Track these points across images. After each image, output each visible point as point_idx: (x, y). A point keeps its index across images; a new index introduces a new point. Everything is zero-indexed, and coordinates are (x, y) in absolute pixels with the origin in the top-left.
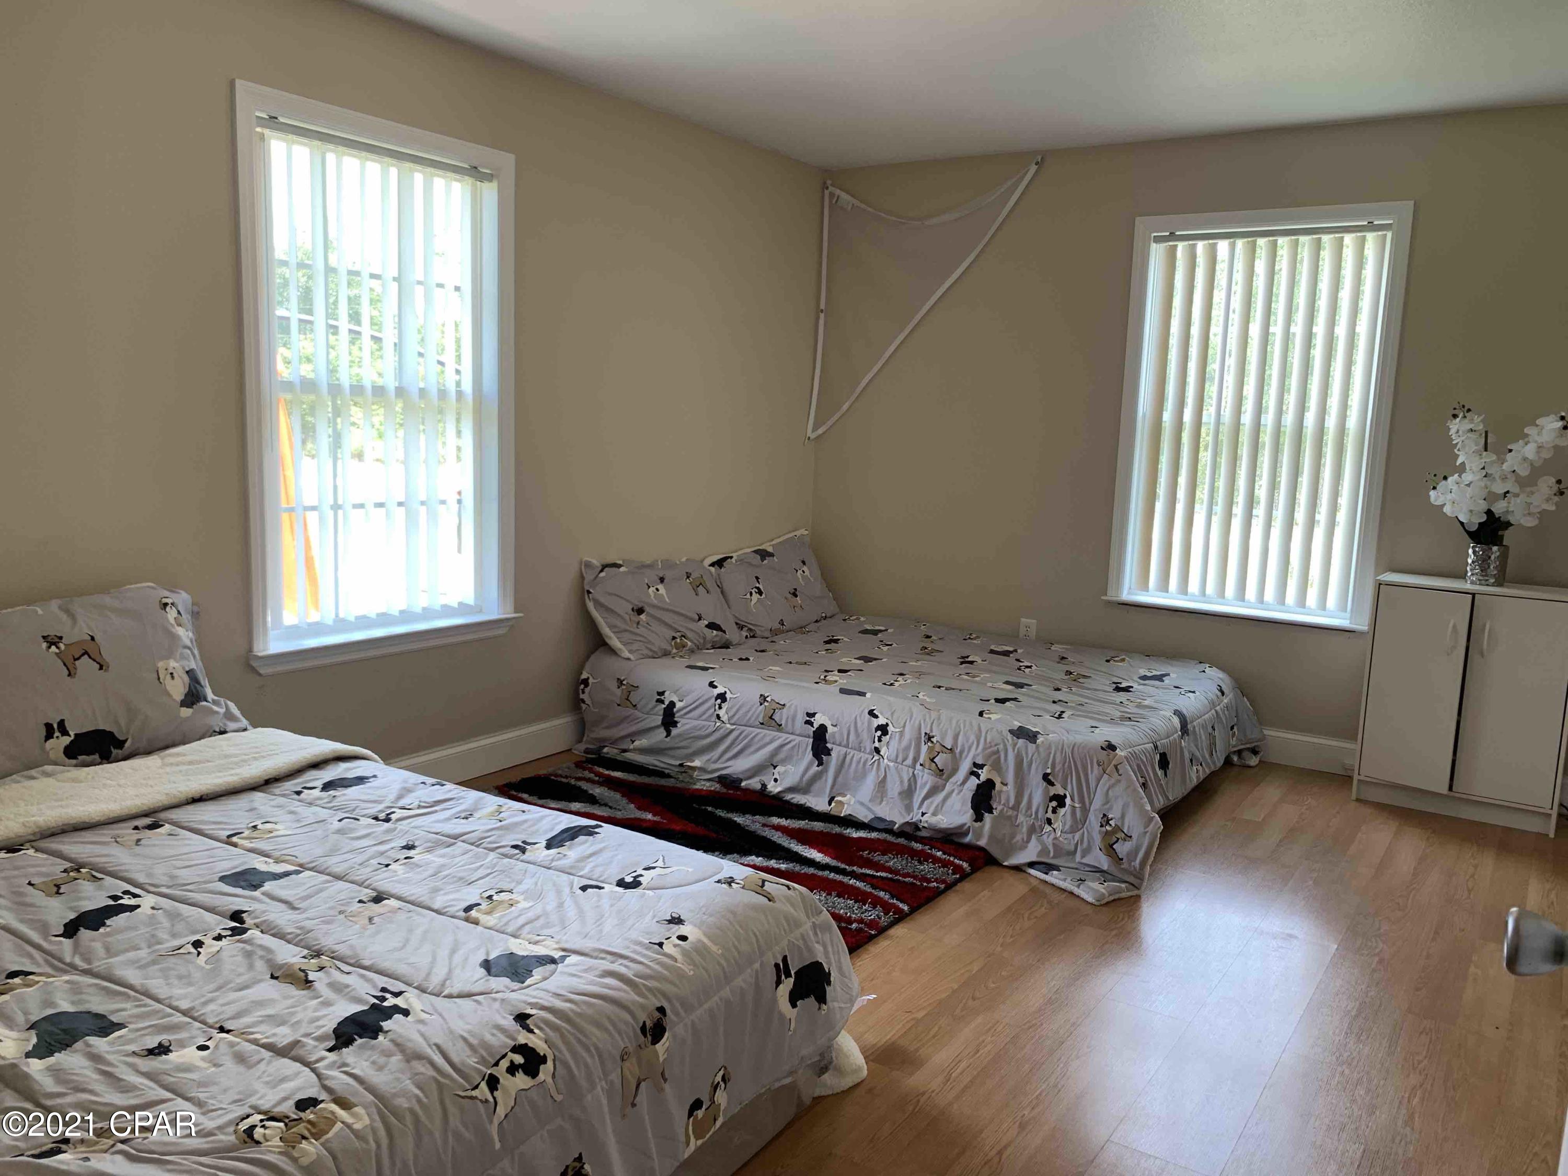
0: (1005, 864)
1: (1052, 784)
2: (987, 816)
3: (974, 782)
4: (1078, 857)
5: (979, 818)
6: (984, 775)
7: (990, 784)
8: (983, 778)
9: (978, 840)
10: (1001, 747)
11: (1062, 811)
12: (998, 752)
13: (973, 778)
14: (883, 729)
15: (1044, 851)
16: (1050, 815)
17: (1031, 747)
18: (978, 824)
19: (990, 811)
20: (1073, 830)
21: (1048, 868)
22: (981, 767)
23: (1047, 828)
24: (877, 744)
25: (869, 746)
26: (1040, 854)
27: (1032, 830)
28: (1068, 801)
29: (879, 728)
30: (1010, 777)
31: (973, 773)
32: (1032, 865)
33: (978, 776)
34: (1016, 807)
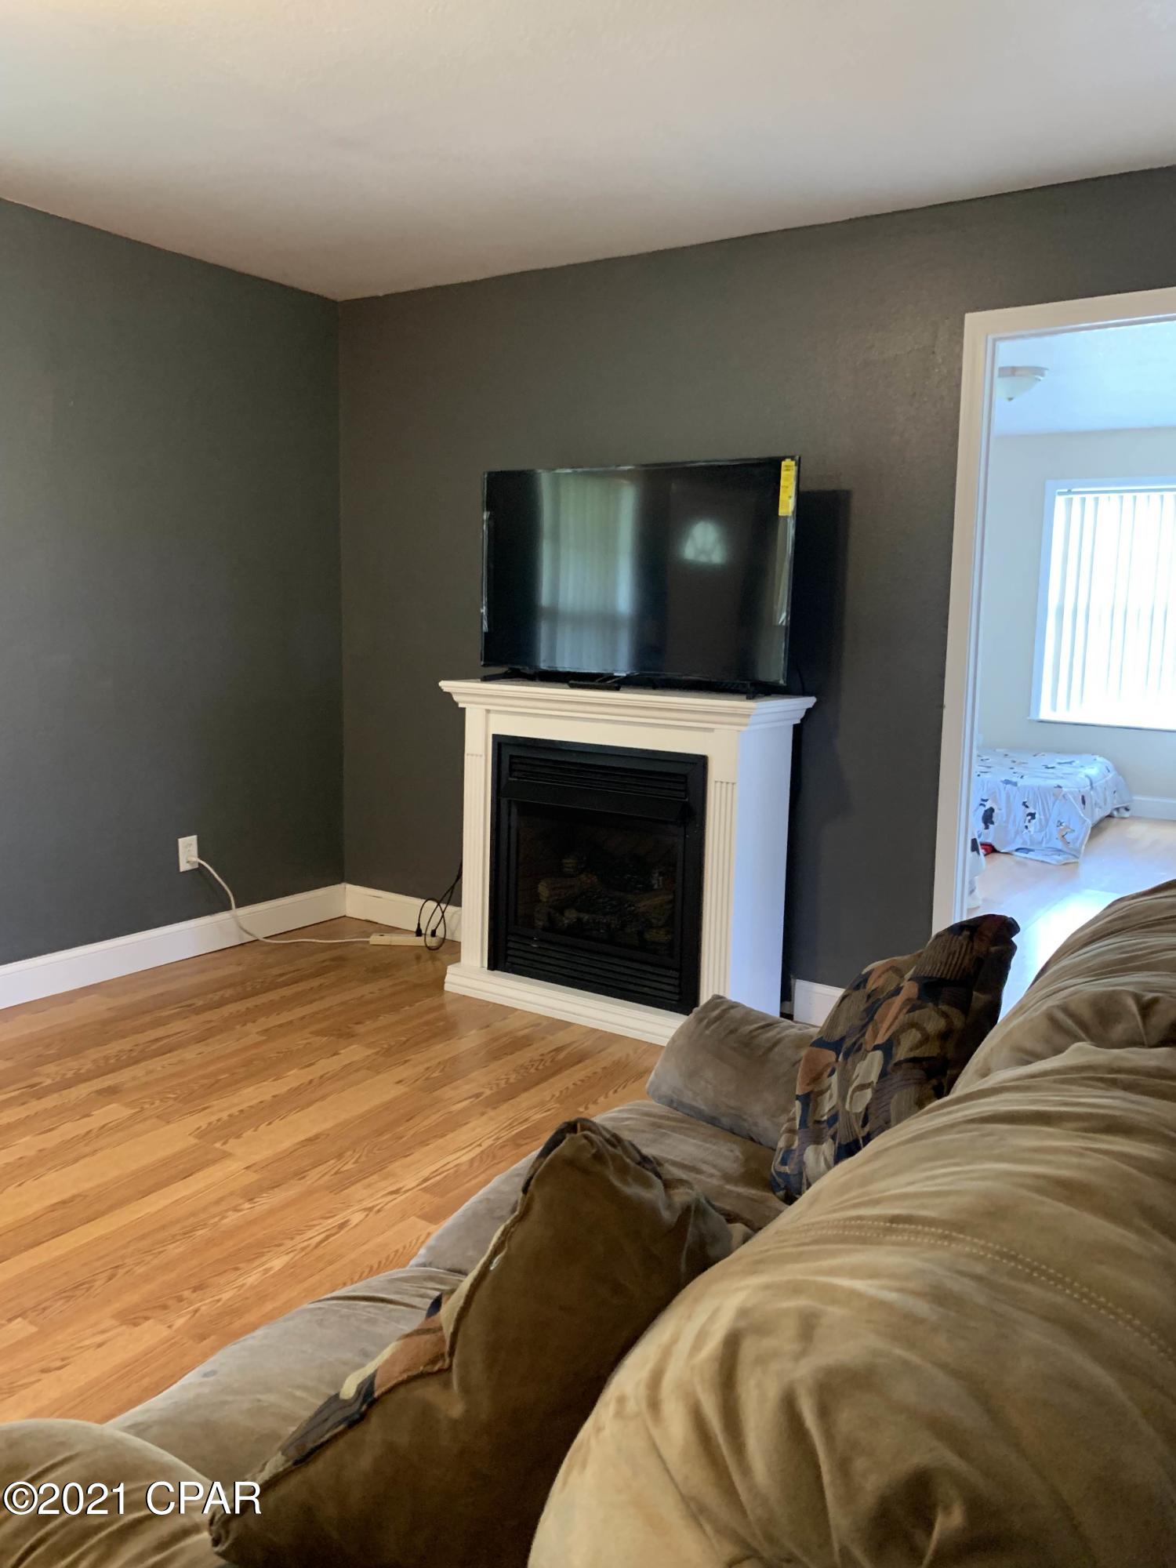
0: (1002, 851)
1: (1027, 807)
2: (991, 826)
3: (982, 810)
4: (1044, 845)
5: (987, 828)
6: (988, 805)
7: (992, 810)
8: (988, 807)
9: (987, 838)
10: (997, 791)
11: (1033, 821)
12: (995, 792)
13: (981, 807)
15: (1025, 842)
16: (1027, 824)
17: (1015, 788)
18: (986, 831)
19: (992, 823)
20: (1040, 831)
21: (1027, 851)
22: (986, 801)
23: (1026, 831)
26: (1022, 844)
27: (1017, 833)
28: (1037, 816)
30: (1003, 804)
31: (981, 805)
32: (1017, 850)
33: (984, 806)
34: (1007, 821)
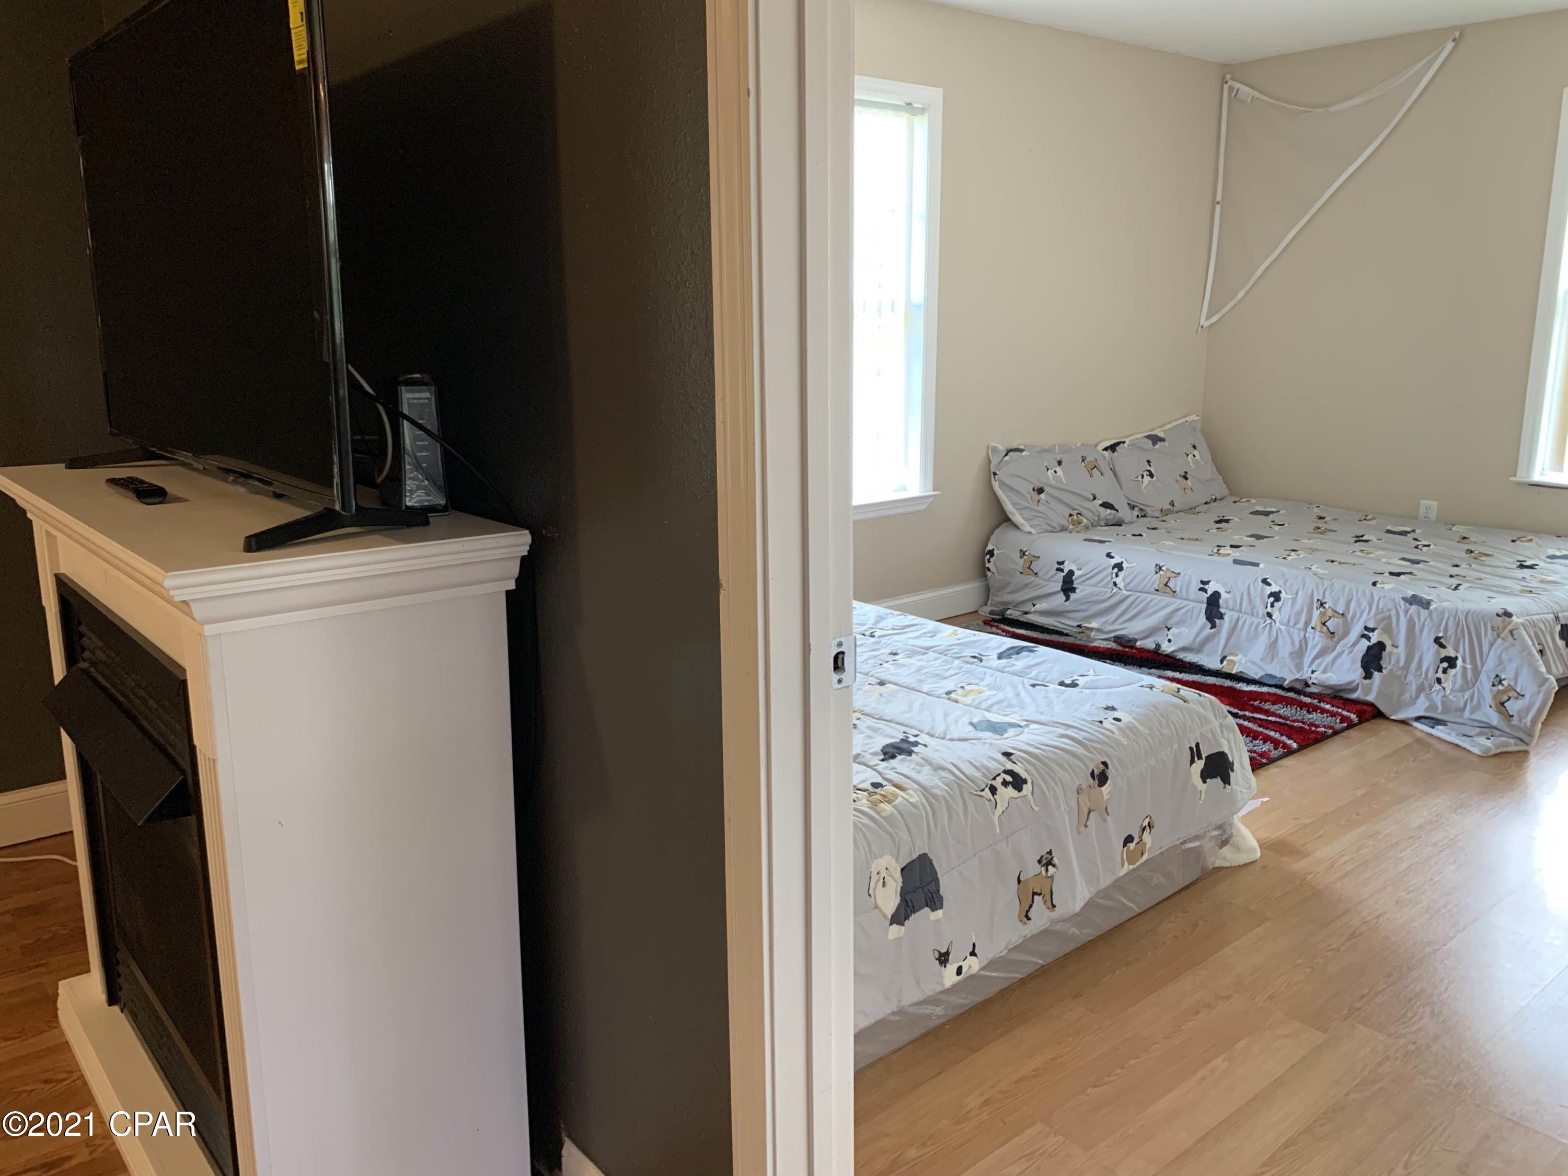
0: (1393, 717)
1: (1443, 646)
2: (1376, 675)
3: (1365, 644)
4: (1467, 714)
5: (1368, 676)
6: (1375, 638)
7: (1381, 646)
8: (1374, 640)
9: (1367, 694)
10: (1393, 612)
11: (1452, 672)
12: (1390, 616)
13: (1364, 641)
14: (1276, 596)
15: (1433, 706)
17: (1424, 613)
18: (1367, 681)
19: (1380, 669)
20: (1462, 690)
21: (1436, 722)
22: (1373, 630)
24: (1269, 609)
25: (1261, 611)
26: (1426, 710)
27: (1421, 689)
28: (1459, 663)
29: (1271, 595)
30: (1402, 639)
31: (1363, 636)
32: (1418, 719)
33: (1369, 639)
34: (1407, 667)
